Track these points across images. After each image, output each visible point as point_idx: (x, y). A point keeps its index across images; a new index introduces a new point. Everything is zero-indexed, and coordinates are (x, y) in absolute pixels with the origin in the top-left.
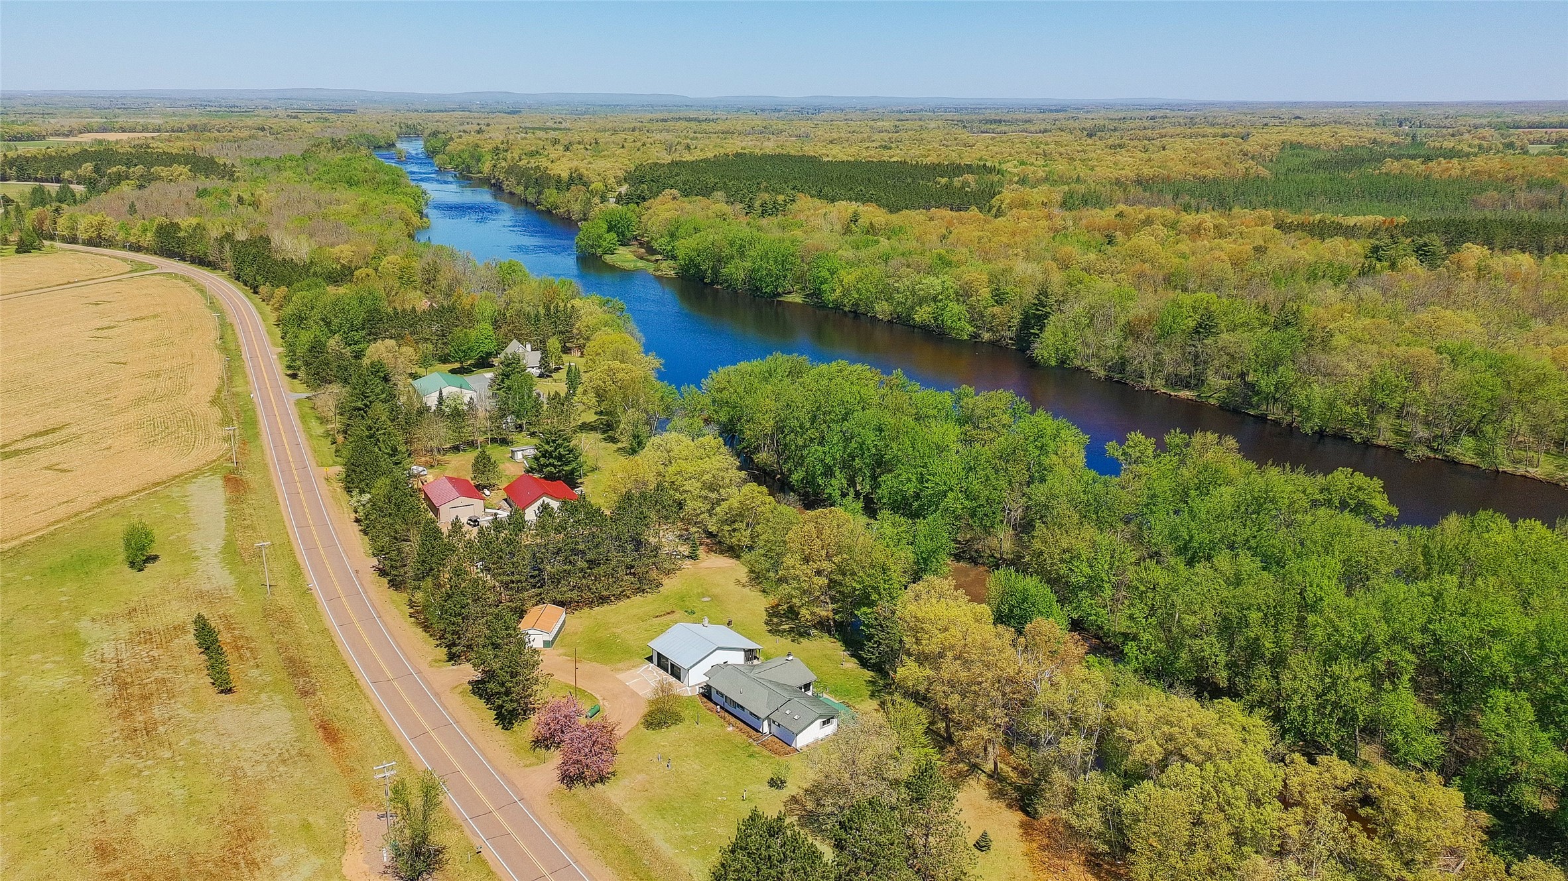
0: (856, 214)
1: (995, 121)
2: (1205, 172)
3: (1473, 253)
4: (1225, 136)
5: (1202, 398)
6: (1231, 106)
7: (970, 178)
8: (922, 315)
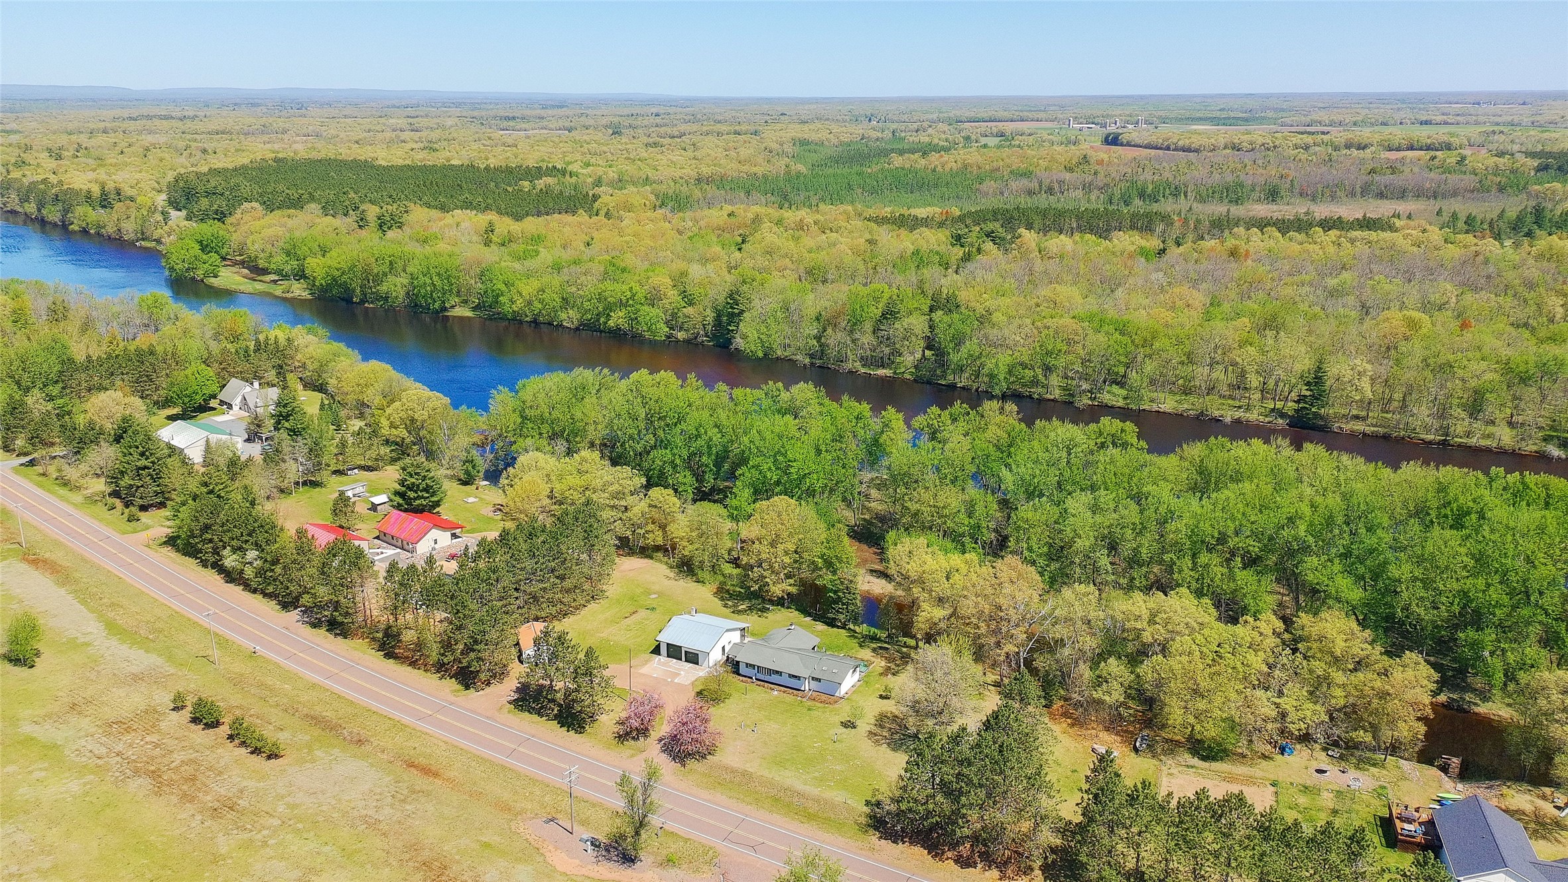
0: (491, 224)
1: (508, 118)
2: (755, 170)
3: (1029, 237)
4: (738, 133)
5: (897, 374)
6: (717, 101)
7: (550, 180)
8: (618, 319)
